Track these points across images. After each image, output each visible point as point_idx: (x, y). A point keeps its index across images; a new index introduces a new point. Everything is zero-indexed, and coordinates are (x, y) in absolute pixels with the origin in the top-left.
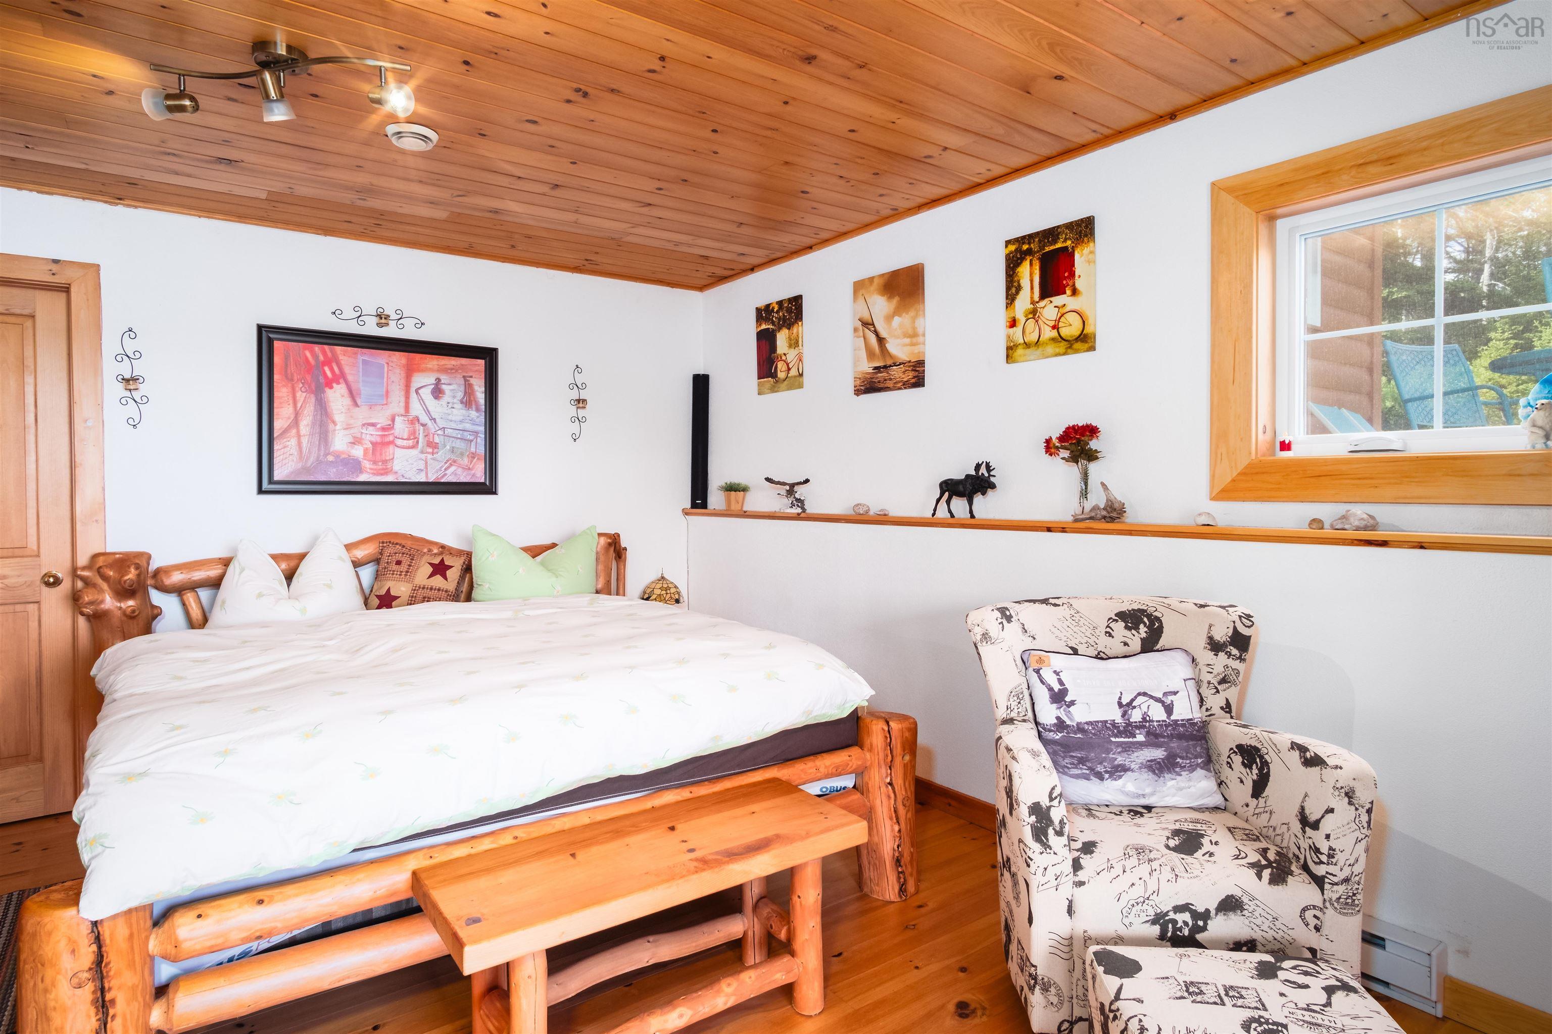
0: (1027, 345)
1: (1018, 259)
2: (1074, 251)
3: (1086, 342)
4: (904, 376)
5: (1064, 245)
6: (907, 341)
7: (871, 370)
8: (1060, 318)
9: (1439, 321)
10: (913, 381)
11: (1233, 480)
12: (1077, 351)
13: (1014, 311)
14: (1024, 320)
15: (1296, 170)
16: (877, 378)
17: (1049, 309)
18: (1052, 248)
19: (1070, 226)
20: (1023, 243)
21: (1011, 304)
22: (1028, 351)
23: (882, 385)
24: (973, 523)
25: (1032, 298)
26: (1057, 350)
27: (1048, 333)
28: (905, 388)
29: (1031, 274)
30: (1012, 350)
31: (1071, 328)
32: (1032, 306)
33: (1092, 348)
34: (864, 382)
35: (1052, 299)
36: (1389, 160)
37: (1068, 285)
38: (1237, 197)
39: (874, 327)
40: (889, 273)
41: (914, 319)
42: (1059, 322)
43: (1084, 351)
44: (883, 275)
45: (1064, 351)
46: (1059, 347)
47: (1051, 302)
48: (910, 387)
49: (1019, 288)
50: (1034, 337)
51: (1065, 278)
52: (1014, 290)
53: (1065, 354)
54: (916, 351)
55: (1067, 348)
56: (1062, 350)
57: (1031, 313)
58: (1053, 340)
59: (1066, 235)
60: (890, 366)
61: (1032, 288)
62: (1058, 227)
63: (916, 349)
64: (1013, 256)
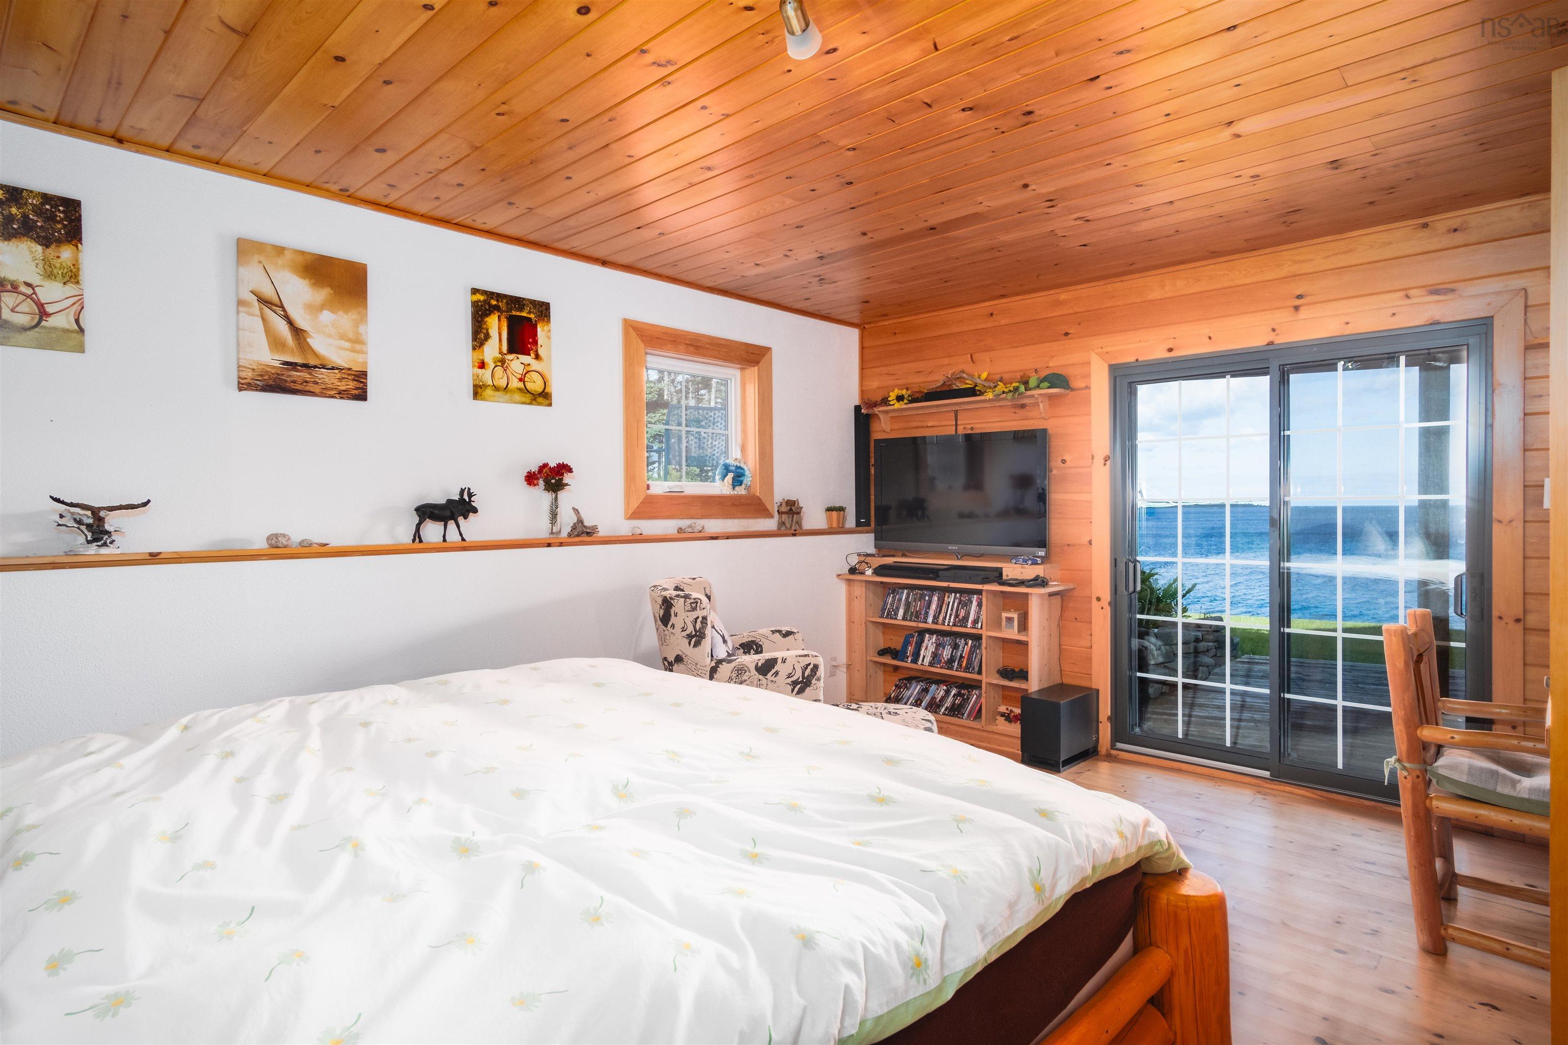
0: (496, 388)
1: (486, 310)
2: (537, 325)
3: (547, 399)
4: (340, 384)
5: (528, 316)
6: (347, 345)
7: (277, 364)
8: (526, 374)
9: (684, 428)
10: (354, 392)
11: (638, 507)
12: (540, 404)
13: (483, 355)
14: (492, 365)
15: (664, 333)
16: (289, 376)
17: (517, 363)
18: (518, 314)
19: (533, 303)
20: (492, 298)
21: (480, 347)
22: (497, 393)
23: (299, 387)
24: (465, 546)
25: (500, 349)
26: (524, 400)
27: (515, 384)
28: (341, 398)
29: (500, 328)
30: (481, 388)
31: (535, 385)
32: (500, 355)
33: (550, 405)
34: (261, 375)
35: (519, 356)
36: (697, 348)
37: (532, 349)
38: (638, 335)
39: (284, 310)
40: (313, 254)
41: (357, 324)
42: (525, 377)
43: (546, 406)
44: (302, 253)
45: (530, 401)
46: (526, 397)
47: (518, 358)
48: (349, 398)
49: (487, 336)
50: (503, 383)
51: (530, 343)
52: (482, 336)
53: (530, 404)
54: (360, 360)
55: (532, 400)
56: (528, 401)
57: (499, 361)
58: (520, 389)
59: (530, 309)
60: (315, 367)
61: (500, 340)
62: (524, 299)
63: (360, 358)
64: (482, 306)
